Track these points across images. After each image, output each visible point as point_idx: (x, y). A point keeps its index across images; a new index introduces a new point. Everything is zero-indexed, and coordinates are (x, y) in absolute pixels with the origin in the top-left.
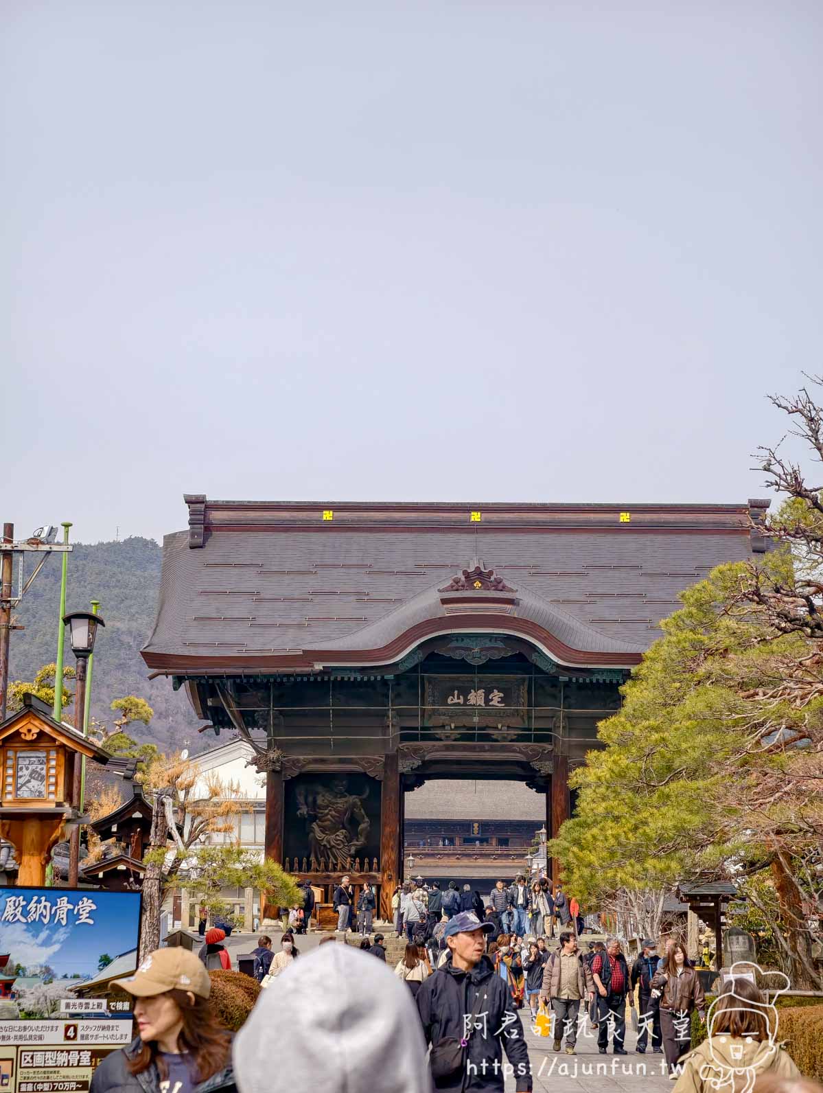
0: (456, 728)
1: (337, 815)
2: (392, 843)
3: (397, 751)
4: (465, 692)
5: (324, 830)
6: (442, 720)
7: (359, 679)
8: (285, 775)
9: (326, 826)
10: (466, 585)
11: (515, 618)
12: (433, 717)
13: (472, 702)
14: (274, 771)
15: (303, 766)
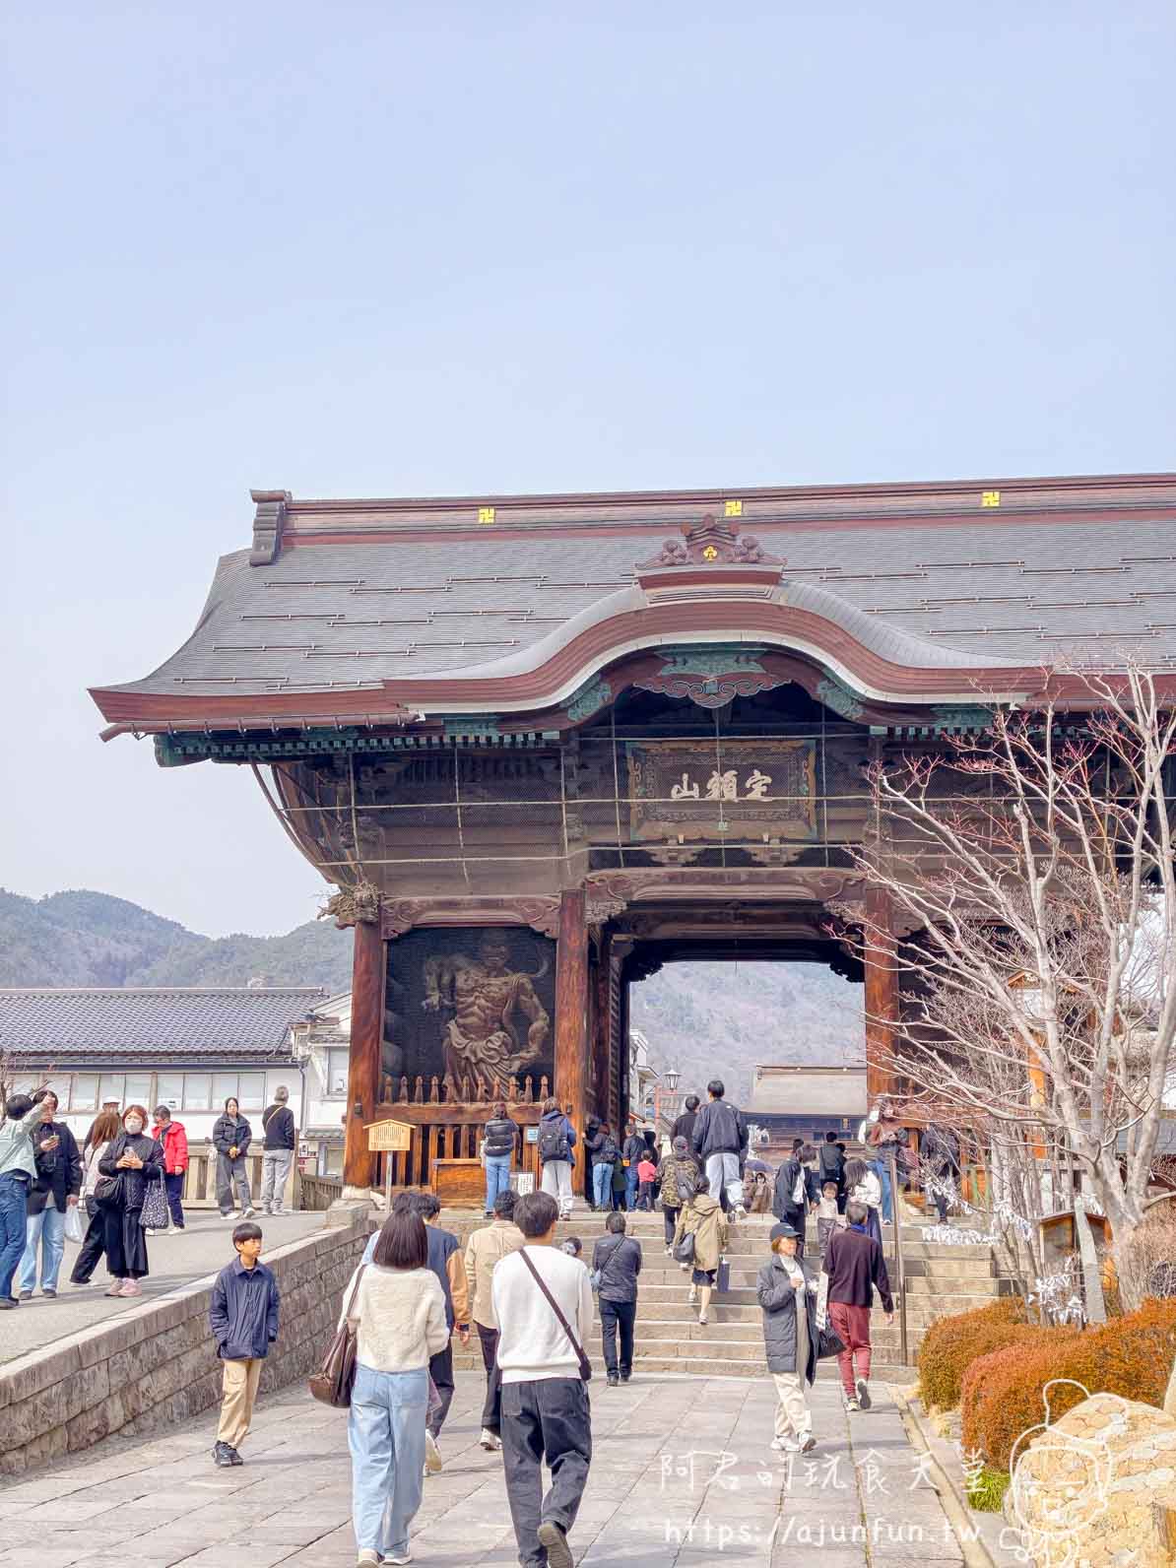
0: (687, 842)
1: (489, 1005)
2: (572, 1048)
3: (583, 885)
4: (701, 777)
5: (465, 1030)
6: (663, 828)
7: (495, 739)
8: (386, 930)
9: (471, 1025)
10: (688, 553)
11: (780, 607)
12: (646, 824)
13: (714, 795)
14: (366, 923)
15: (420, 913)
